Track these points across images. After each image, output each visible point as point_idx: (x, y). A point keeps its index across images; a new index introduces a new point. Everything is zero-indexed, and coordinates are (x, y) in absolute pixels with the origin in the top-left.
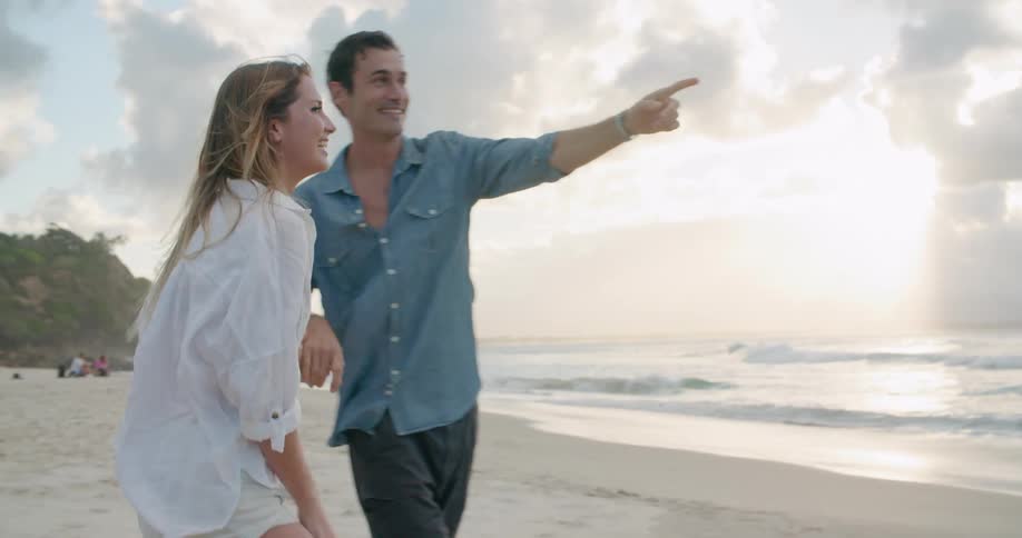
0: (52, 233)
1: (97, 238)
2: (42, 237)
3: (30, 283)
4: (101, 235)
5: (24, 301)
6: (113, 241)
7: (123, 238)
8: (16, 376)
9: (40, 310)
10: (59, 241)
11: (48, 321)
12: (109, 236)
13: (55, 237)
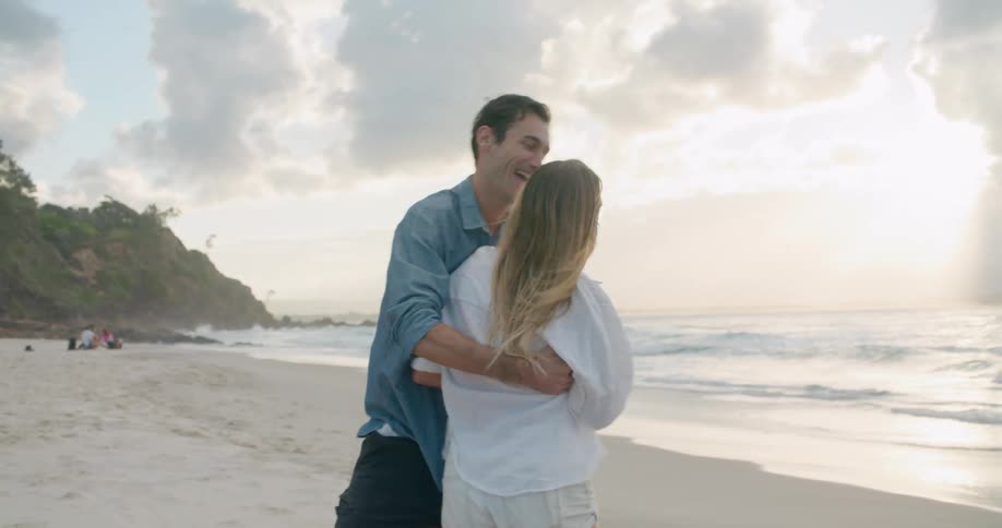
0: (105, 205)
1: (149, 211)
2: (96, 211)
3: (84, 256)
4: (153, 208)
5: (78, 273)
6: (165, 214)
7: (175, 211)
8: (28, 348)
9: (93, 282)
10: (113, 214)
11: (101, 293)
12: (162, 209)
13: (108, 210)
